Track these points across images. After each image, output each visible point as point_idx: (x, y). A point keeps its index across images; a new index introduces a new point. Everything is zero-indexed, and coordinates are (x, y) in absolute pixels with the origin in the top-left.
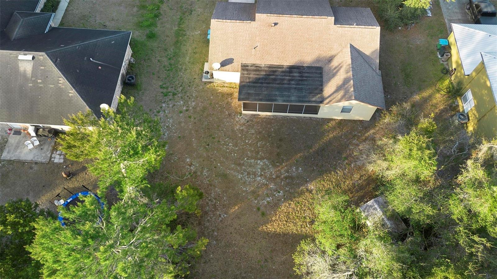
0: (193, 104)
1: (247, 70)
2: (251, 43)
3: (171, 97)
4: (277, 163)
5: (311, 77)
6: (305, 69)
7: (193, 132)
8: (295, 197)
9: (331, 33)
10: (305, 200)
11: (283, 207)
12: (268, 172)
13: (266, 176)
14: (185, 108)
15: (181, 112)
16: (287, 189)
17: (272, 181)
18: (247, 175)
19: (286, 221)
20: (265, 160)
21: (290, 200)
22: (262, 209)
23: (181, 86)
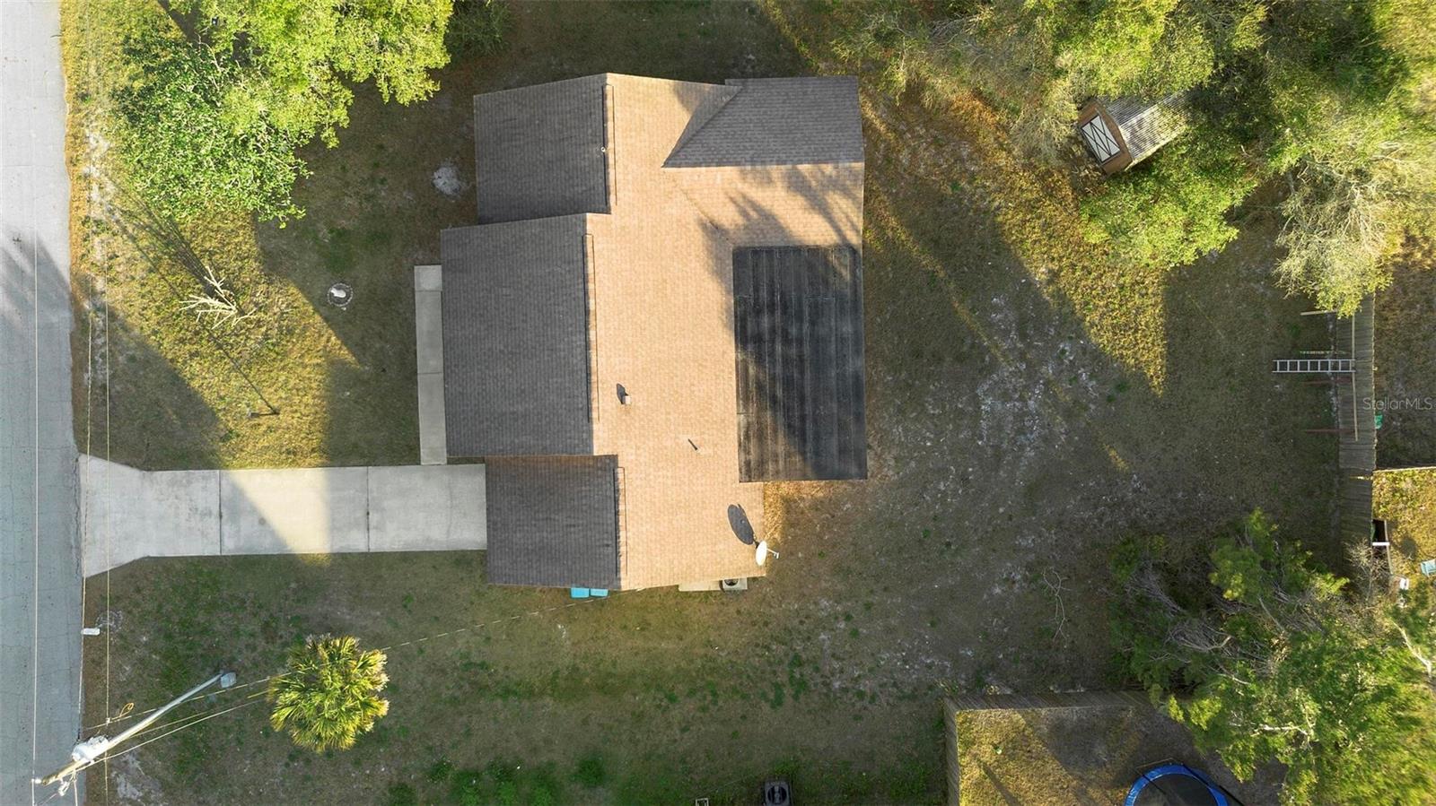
0: (824, 603)
1: (762, 462)
2: (681, 460)
3: (808, 670)
4: (983, 361)
5: (772, 280)
6: (745, 300)
7: (914, 590)
8: (1073, 313)
9: (636, 222)
10: (1077, 288)
11: (1103, 340)
12: (1011, 382)
13: (1025, 387)
14: (842, 625)
15: (855, 633)
16: (1052, 333)
17: (1036, 371)
18: (1025, 434)
19: (1136, 331)
20: (979, 392)
21: (1082, 326)
22: (1108, 390)
23: (768, 648)
